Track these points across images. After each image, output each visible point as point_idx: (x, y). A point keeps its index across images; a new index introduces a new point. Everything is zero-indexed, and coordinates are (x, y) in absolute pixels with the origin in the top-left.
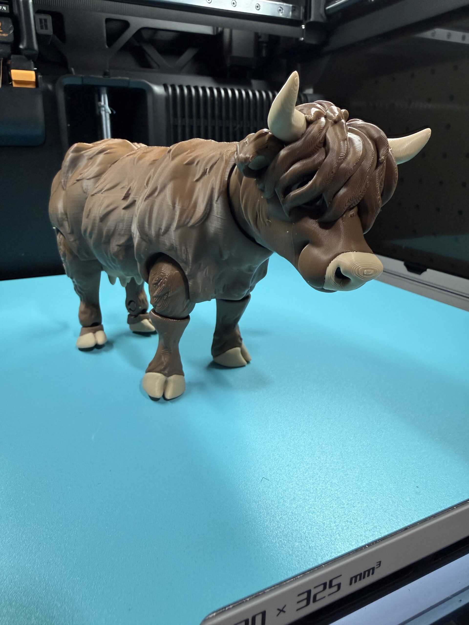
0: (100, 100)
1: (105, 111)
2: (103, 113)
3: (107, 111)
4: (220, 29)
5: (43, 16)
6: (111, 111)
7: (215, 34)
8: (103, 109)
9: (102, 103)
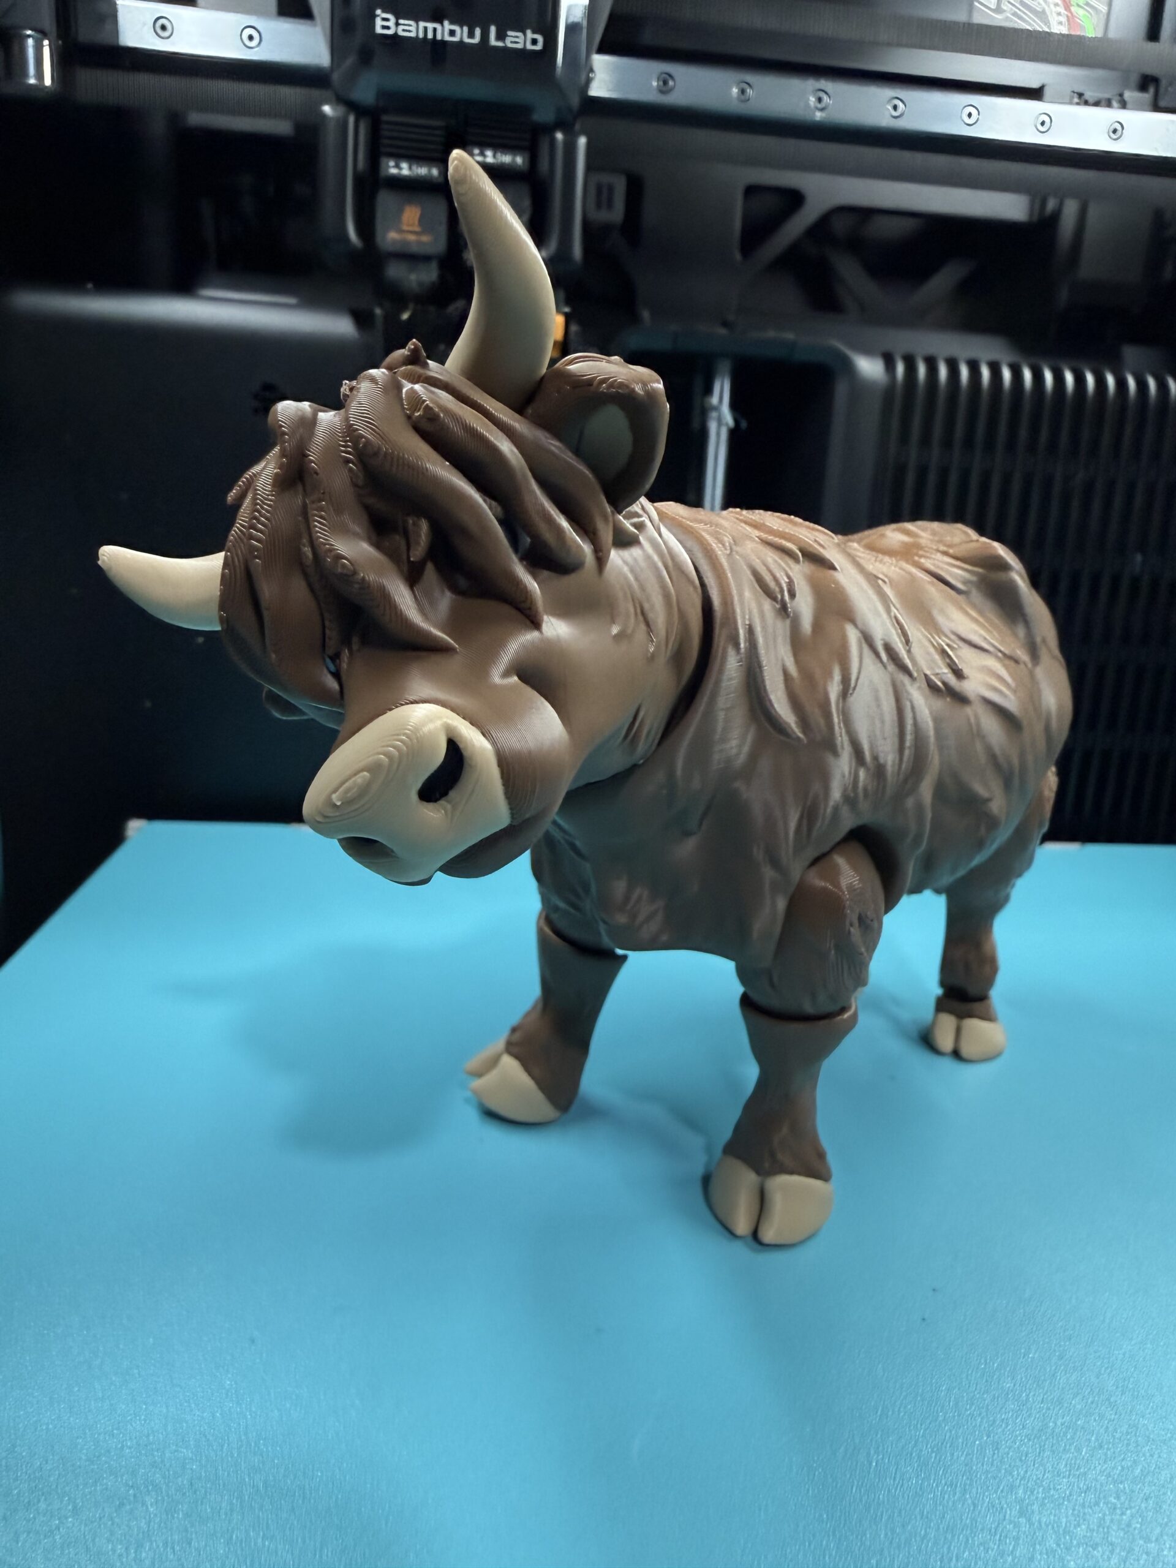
0: (708, 390)
1: (720, 421)
2: (713, 426)
3: (724, 421)
4: (1051, 204)
5: (605, 178)
6: (736, 421)
7: (1035, 218)
8: (714, 414)
9: (714, 400)
